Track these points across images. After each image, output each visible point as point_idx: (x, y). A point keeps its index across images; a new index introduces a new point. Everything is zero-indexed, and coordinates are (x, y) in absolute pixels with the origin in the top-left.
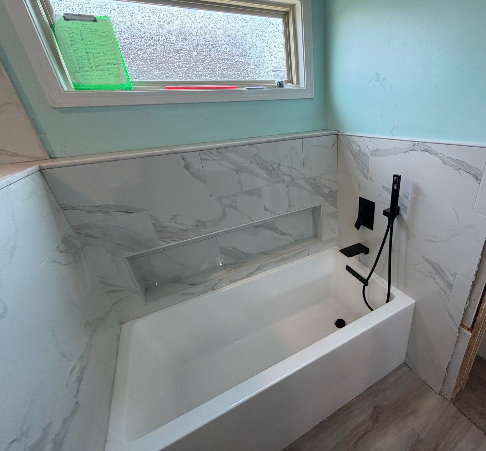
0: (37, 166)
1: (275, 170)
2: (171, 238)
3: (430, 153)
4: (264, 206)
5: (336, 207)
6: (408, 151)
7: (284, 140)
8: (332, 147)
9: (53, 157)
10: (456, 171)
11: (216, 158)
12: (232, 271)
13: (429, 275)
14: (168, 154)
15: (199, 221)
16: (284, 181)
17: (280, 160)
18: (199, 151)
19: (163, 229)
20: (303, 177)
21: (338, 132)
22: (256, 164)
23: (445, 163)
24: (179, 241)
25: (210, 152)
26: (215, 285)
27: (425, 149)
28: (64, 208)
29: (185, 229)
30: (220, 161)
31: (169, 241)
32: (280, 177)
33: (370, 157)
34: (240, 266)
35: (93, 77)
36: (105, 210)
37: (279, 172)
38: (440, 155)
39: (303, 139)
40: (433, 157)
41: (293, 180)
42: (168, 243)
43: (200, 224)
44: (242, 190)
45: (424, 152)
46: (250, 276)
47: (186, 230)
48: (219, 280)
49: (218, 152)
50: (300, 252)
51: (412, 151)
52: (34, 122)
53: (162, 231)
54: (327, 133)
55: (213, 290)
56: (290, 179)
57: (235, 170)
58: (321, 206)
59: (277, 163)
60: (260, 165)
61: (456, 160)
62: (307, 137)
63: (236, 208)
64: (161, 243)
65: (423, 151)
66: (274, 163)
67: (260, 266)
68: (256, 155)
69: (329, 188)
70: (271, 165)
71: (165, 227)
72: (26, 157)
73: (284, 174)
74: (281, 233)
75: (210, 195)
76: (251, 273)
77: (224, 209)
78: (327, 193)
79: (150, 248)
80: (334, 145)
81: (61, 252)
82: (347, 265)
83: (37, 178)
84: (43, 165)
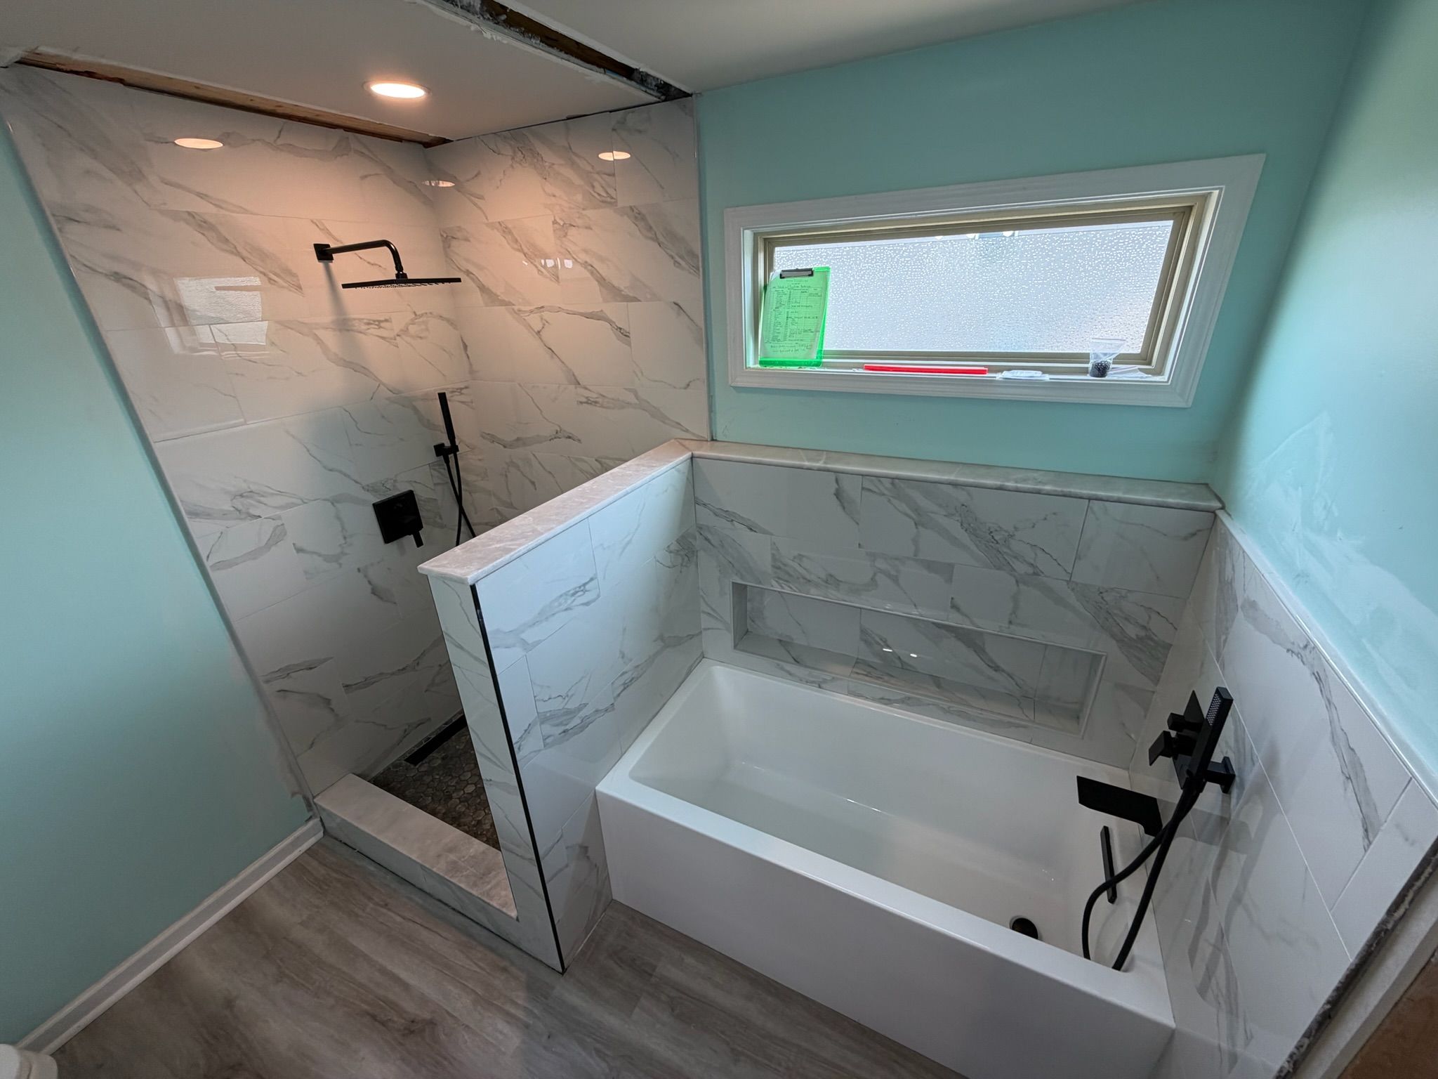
0: (690, 453)
1: (997, 543)
2: (787, 581)
3: (1321, 691)
4: (952, 598)
5: (1157, 681)
6: (1292, 652)
7: (1039, 492)
8: (1186, 539)
9: (714, 438)
10: (1342, 778)
11: (886, 492)
12: (860, 676)
14: (819, 470)
15: (831, 576)
16: (1014, 570)
17: (1016, 528)
18: (863, 475)
19: (782, 566)
20: (1068, 579)
21: (1223, 508)
22: (958, 521)
23: (1333, 738)
24: (795, 591)
25: (880, 481)
26: (825, 681)
27: (1317, 673)
28: (697, 502)
29: (808, 577)
30: (891, 499)
31: (783, 585)
32: (1006, 559)
33: (1240, 609)
34: (878, 678)
35: (782, 349)
36: (730, 517)
37: (1005, 550)
38: (1334, 711)
39: (1091, 501)
40: (1322, 702)
41: (1035, 574)
42: (783, 588)
43: (831, 581)
44: (915, 555)
45: (1313, 677)
46: (886, 704)
47: (809, 581)
48: (833, 678)
49: (893, 484)
50: (1010, 725)
51: (1299, 658)
52: (711, 397)
53: (779, 568)
54: (1178, 504)
55: (820, 687)
56: (1031, 570)
57: (913, 519)
58: (1104, 658)
59: (1006, 531)
60: (965, 525)
61: (1352, 750)
62: (1104, 498)
63: (895, 580)
64: (774, 583)
65: (1314, 674)
66: (998, 529)
67: (909, 698)
68: (963, 505)
69: (1144, 628)
70: (991, 532)
71: (785, 565)
72: (694, 434)
73: (1015, 557)
74: (990, 664)
75: (859, 545)
76: (889, 700)
77: (875, 574)
78: (1135, 637)
79: (760, 583)
80: (1193, 535)
81: (671, 552)
82: (1106, 825)
83: (684, 467)
84: (697, 453)
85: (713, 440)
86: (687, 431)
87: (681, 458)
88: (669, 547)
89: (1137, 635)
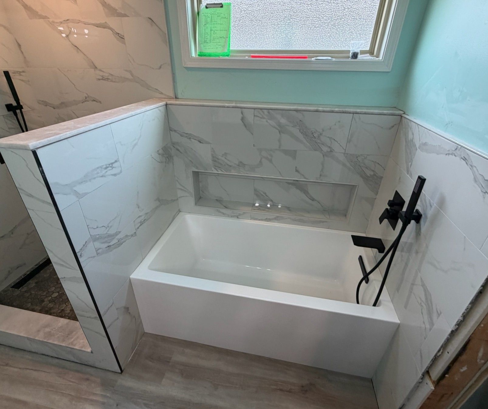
0: (165, 102)
1: (315, 138)
2: (220, 168)
3: (467, 163)
4: (296, 167)
5: (377, 193)
6: (449, 154)
7: (333, 112)
8: (390, 129)
9: (177, 97)
10: (482, 194)
11: (265, 117)
12: (256, 210)
13: (420, 302)
14: (233, 107)
15: (241, 162)
16: (322, 150)
17: (323, 130)
18: (254, 109)
19: (217, 160)
20: (344, 152)
21: (404, 113)
22: (298, 129)
23: (475, 180)
24: (224, 172)
25: (262, 111)
26: (240, 215)
27: (464, 157)
28: (171, 130)
29: (230, 165)
30: (267, 120)
31: (218, 170)
32: (319, 146)
33: (418, 150)
34: (263, 210)
35: (209, 47)
36: (189, 136)
37: (319, 141)
38: (474, 169)
39: (354, 114)
40: (468, 168)
41: (331, 151)
42: (218, 171)
43: (241, 164)
44: (280, 147)
45: (462, 159)
46: (268, 221)
47: (231, 166)
48: (244, 213)
49: (269, 112)
50: (320, 222)
51: (452, 155)
52: (173, 74)
53: (215, 161)
54: (388, 113)
55: (238, 218)
56: (329, 150)
57: (278, 130)
58: (357, 187)
59: (319, 132)
60: (301, 131)
62: (359, 113)
63: (271, 161)
64: (213, 169)
65: (462, 158)
66: (315, 131)
67: (278, 217)
68: (300, 121)
69: (373, 171)
70: (313, 133)
71: (218, 159)
73: (323, 144)
74: (310, 198)
75: (254, 145)
76: (269, 219)
77: (261, 159)
78: (369, 175)
79: (206, 170)
80: (393, 127)
81: (159, 154)
82: (361, 255)
83: (163, 109)
84: (169, 102)
85: (176, 98)
86: (162, 93)
87: (161, 103)
88: (158, 151)
89: (370, 175)
